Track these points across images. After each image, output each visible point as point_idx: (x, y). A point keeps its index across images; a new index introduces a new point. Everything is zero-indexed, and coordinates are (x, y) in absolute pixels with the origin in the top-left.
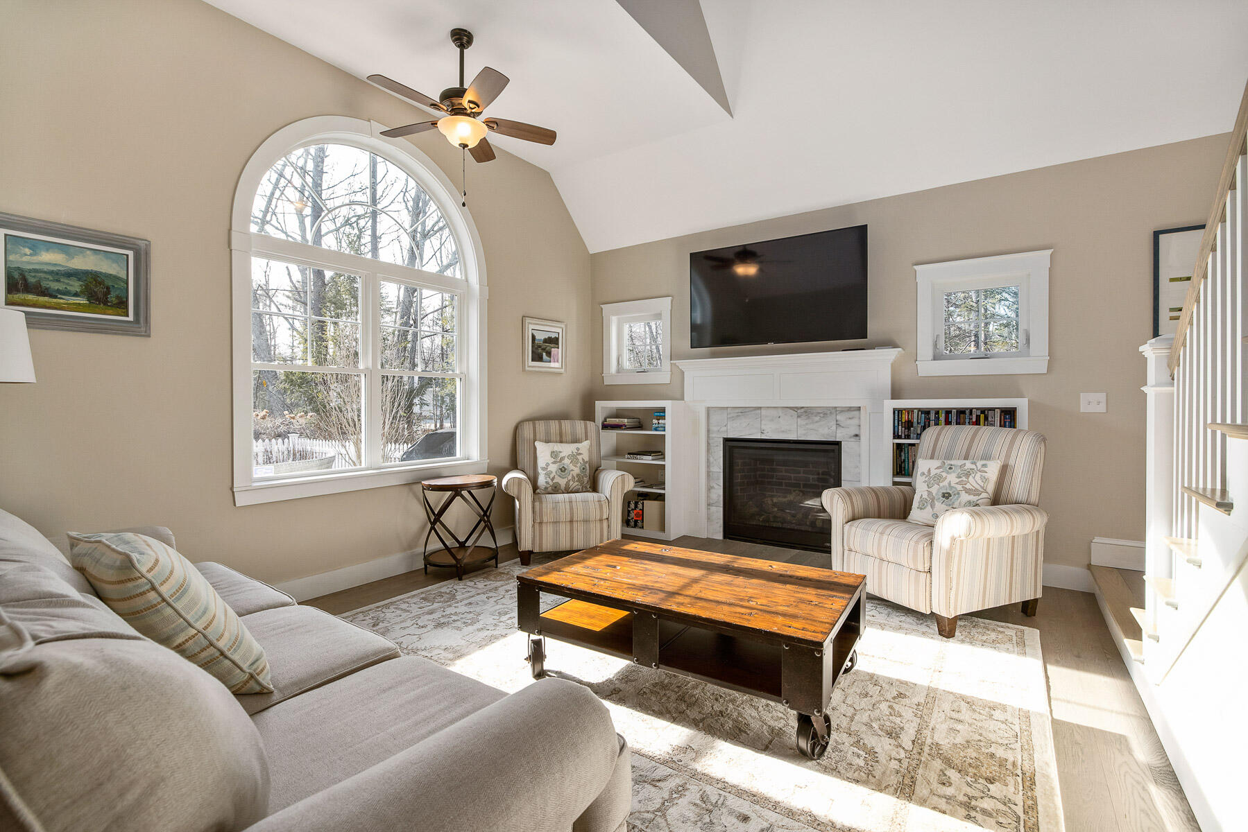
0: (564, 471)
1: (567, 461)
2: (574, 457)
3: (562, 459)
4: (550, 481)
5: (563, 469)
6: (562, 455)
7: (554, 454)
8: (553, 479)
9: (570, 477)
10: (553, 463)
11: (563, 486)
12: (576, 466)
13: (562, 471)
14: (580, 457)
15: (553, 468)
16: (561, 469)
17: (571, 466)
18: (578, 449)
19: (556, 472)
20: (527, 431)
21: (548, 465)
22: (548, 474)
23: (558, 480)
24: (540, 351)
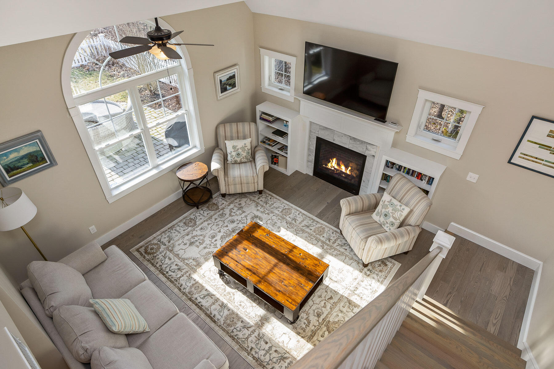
0: (239, 155)
1: (240, 150)
2: (243, 148)
3: (238, 149)
4: (233, 159)
5: (238, 154)
6: (238, 147)
7: (234, 147)
8: (234, 158)
9: (242, 157)
10: (234, 151)
11: (239, 161)
12: (244, 152)
13: (238, 155)
14: (246, 148)
15: (234, 154)
16: (237, 154)
17: (242, 153)
18: (245, 144)
19: (235, 156)
20: (221, 130)
21: (231, 152)
22: (232, 156)
23: (236, 159)
24: (225, 86)
